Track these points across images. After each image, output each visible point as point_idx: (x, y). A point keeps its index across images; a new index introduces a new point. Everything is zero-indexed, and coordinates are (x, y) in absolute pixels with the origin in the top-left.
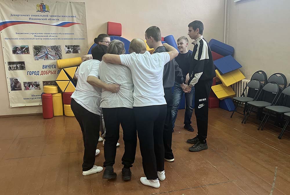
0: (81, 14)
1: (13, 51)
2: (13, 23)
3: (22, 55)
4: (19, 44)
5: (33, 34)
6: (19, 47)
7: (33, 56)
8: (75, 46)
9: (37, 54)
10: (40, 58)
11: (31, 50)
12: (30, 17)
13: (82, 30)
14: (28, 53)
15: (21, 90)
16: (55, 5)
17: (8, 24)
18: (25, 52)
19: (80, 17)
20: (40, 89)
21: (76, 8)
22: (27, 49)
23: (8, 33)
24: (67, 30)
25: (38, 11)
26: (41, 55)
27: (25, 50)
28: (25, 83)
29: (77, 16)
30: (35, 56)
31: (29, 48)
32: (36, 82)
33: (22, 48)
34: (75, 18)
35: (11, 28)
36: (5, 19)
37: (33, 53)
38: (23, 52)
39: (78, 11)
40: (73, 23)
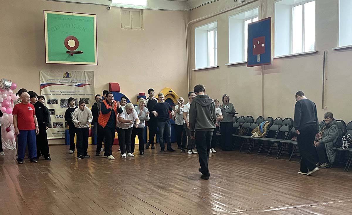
0: (91, 78)
1: (48, 102)
2: (49, 85)
3: (53, 105)
4: (52, 98)
5: (60, 91)
6: (52, 100)
7: (60, 105)
8: (86, 99)
9: (62, 104)
10: (64, 107)
11: (59, 102)
12: (59, 81)
13: (91, 89)
14: (57, 104)
15: (51, 128)
16: (75, 73)
17: (46, 85)
18: (55, 103)
19: (90, 80)
20: (63, 127)
21: (88, 74)
22: (57, 101)
23: (46, 91)
24: (81, 88)
25: (65, 77)
26: (65, 105)
27: (55, 102)
28: (54, 123)
29: (89, 80)
30: (61, 105)
31: (58, 100)
32: (61, 123)
33: (53, 100)
34: (87, 81)
35: (47, 87)
36: (44, 82)
37: (60, 104)
38: (54, 103)
39: (89, 76)
40: (86, 84)
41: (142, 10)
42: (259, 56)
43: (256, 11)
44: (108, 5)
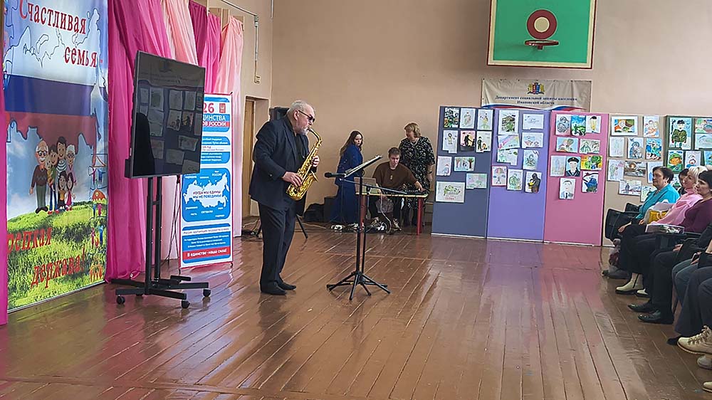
0: (584, 96)
12: (519, 100)
16: (551, 84)
19: (582, 99)
21: (578, 87)
25: (530, 92)
29: (579, 99)
34: (575, 101)
36: (488, 102)
39: (580, 91)
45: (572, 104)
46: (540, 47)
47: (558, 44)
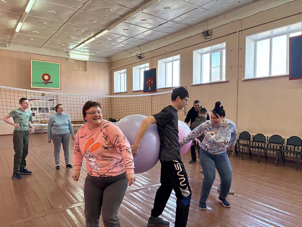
2: (32, 100)
4: (33, 107)
7: (38, 111)
12: (38, 98)
14: (36, 110)
18: (35, 110)
19: (56, 98)
24: (51, 102)
26: (41, 111)
31: (37, 108)
32: (38, 121)
36: (29, 98)
38: (34, 110)
39: (55, 95)
40: (54, 100)
41: (86, 61)
42: (150, 87)
43: (148, 64)
44: (68, 58)
45: (53, 98)
46: (46, 83)
47: (52, 83)
